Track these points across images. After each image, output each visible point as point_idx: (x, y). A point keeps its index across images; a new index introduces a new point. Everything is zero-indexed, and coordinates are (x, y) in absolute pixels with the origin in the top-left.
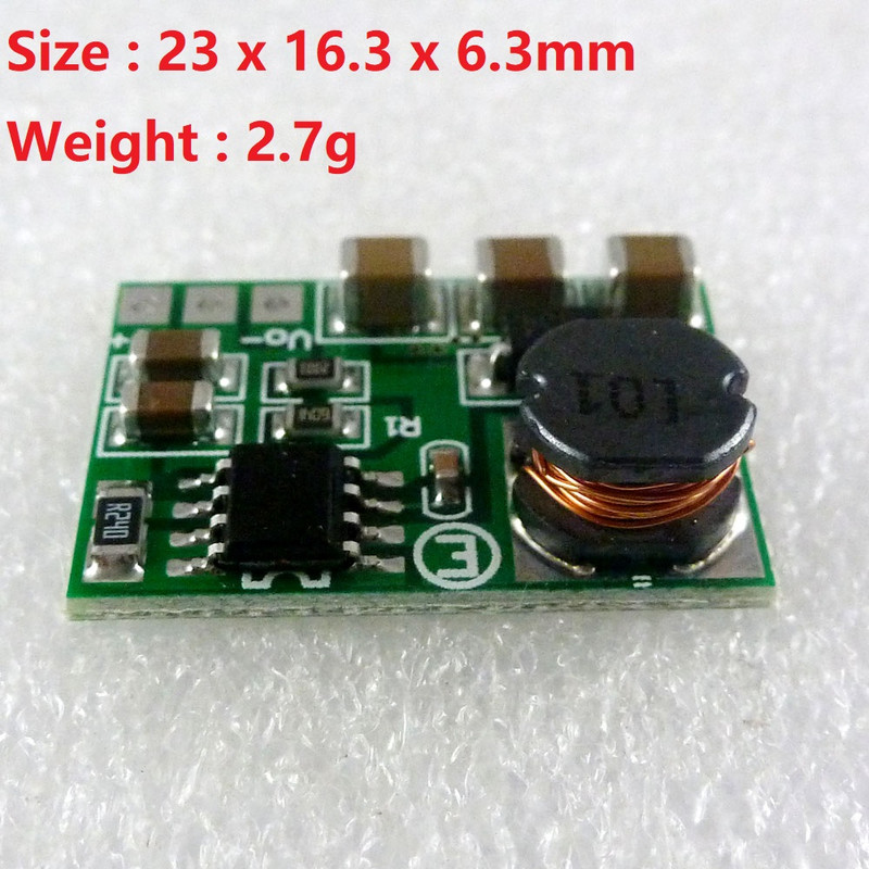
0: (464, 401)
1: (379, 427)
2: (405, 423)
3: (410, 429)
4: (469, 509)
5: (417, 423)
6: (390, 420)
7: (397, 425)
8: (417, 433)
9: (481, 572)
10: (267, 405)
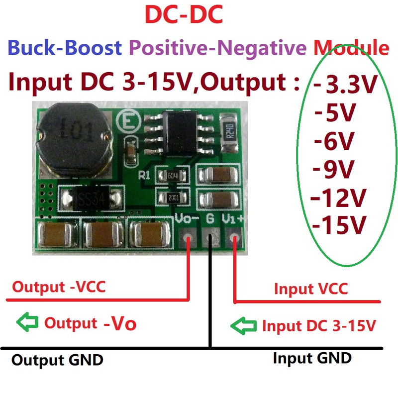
0: (124, 186)
1: (152, 175)
2: (143, 177)
3: (142, 174)
4: (124, 139)
5: (140, 177)
6: (148, 178)
7: (146, 177)
8: (140, 172)
9: (122, 115)
10: (188, 186)
